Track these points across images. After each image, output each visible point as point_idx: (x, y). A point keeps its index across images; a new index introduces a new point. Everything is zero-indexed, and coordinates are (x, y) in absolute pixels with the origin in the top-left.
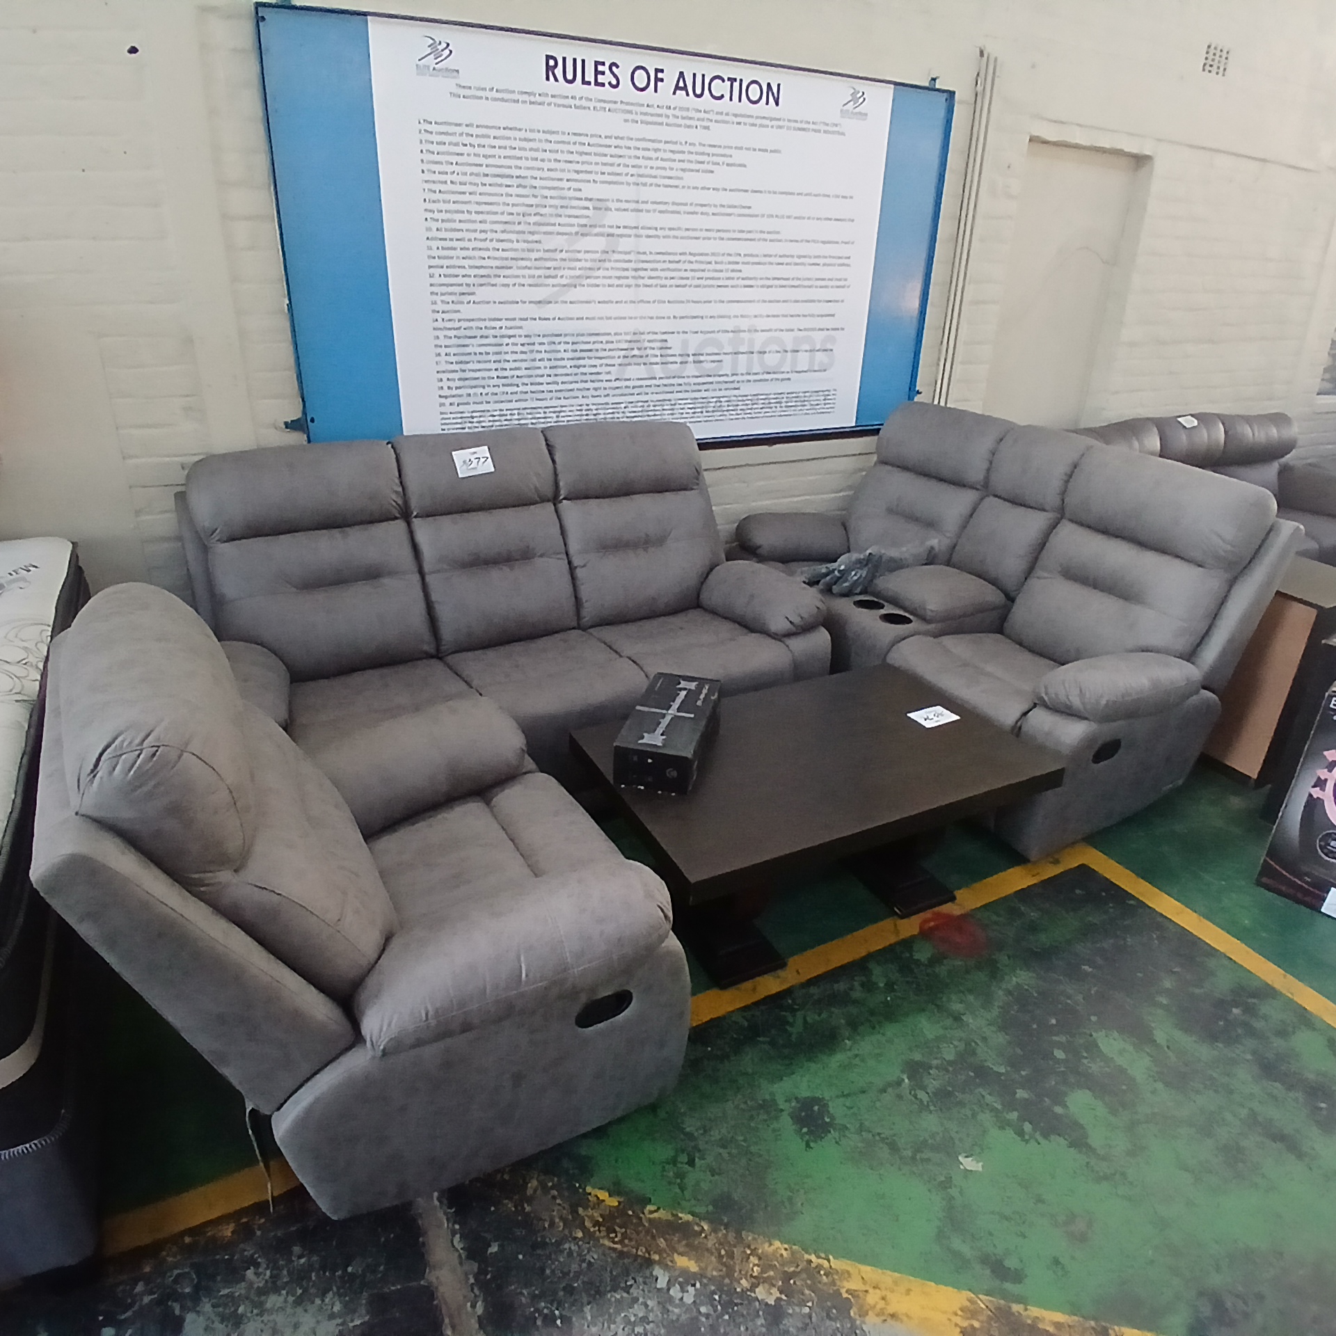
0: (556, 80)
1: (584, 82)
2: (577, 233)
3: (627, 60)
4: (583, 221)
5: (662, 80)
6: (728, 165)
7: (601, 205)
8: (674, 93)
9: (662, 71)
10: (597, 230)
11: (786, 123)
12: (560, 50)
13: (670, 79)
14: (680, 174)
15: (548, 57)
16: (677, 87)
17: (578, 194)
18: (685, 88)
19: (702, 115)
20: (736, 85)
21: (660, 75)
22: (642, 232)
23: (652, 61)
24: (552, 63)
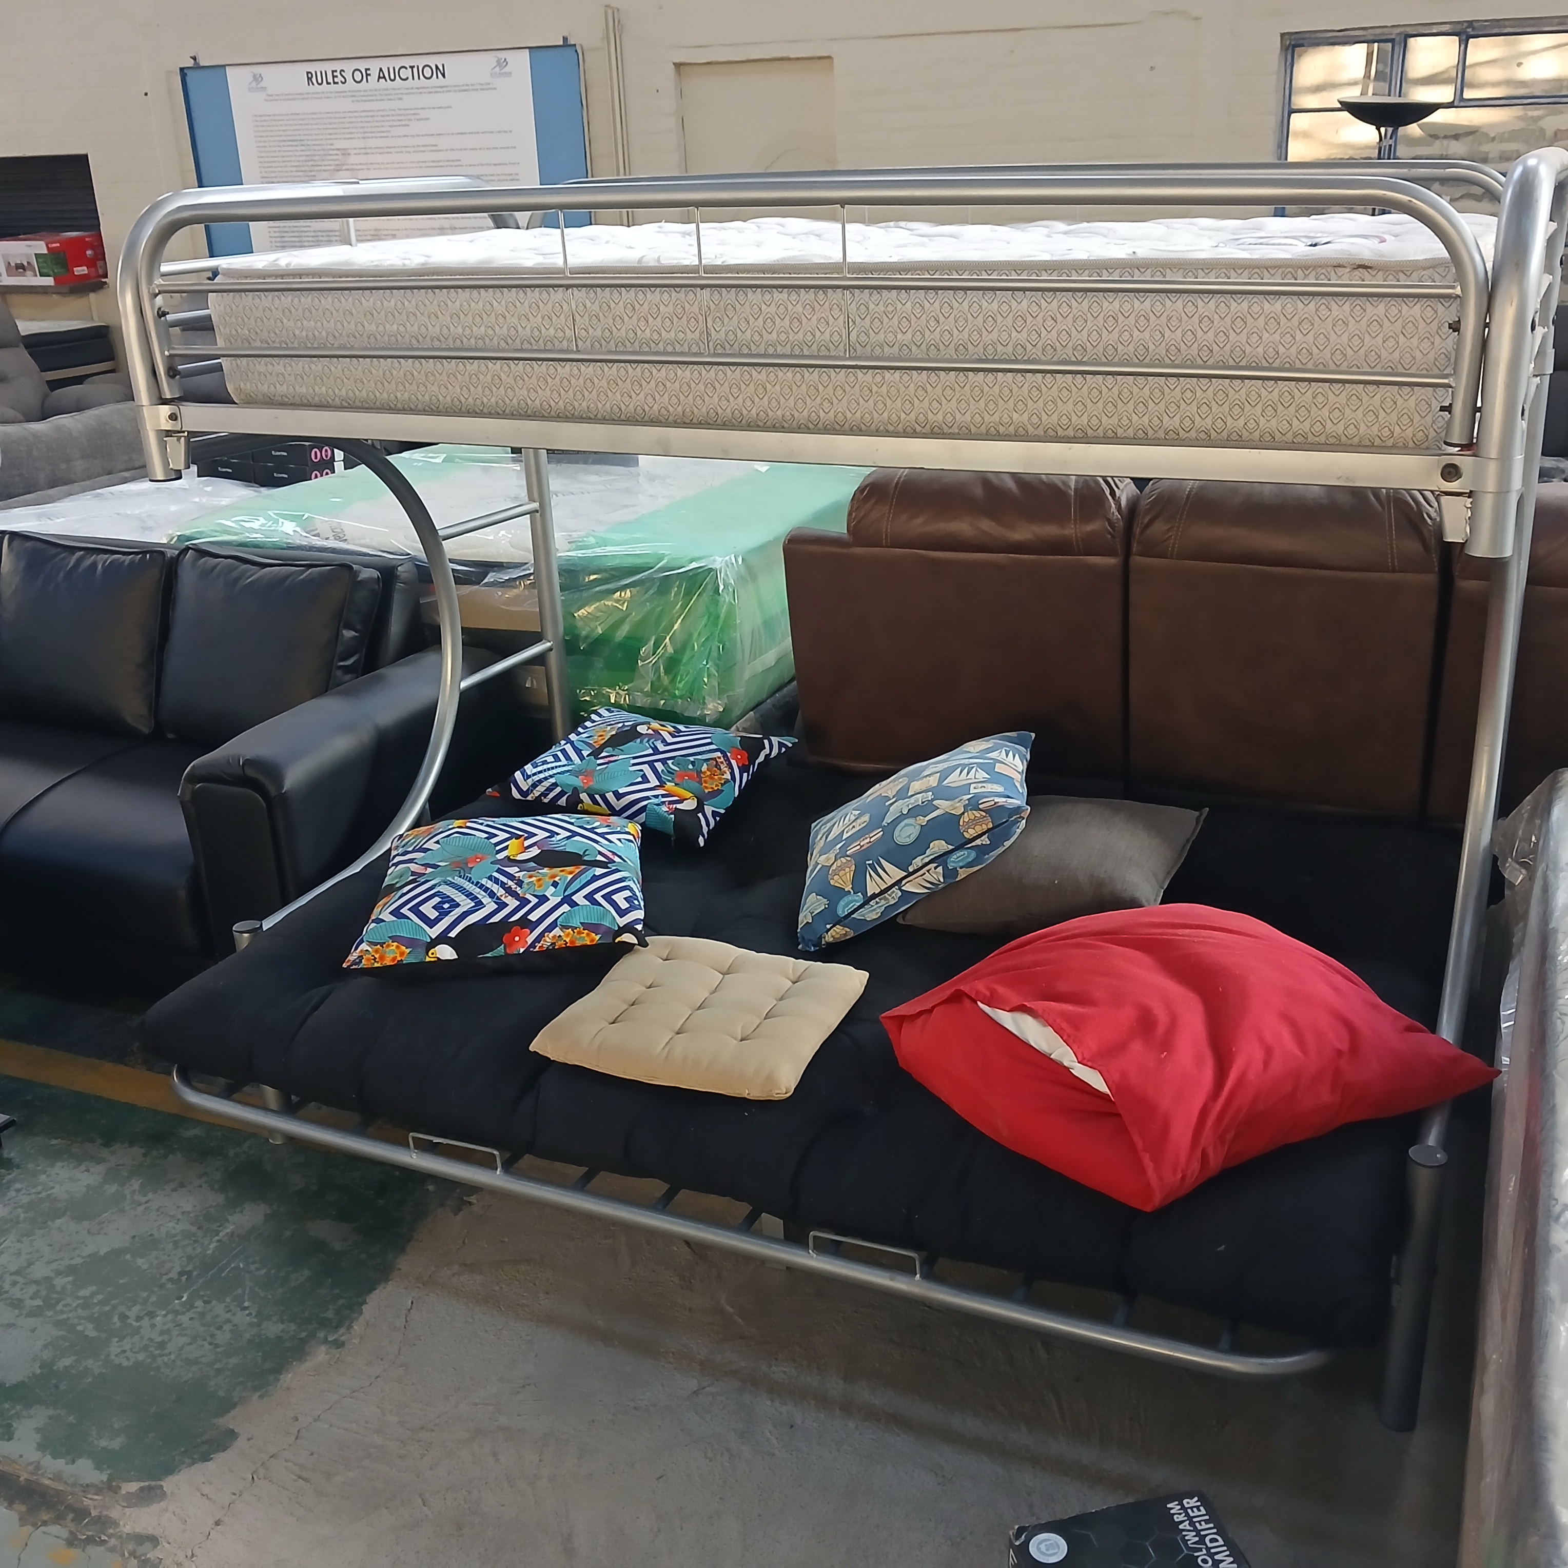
0: (313, 84)
1: (328, 83)
2: (334, 170)
3: (349, 67)
4: (337, 162)
5: (370, 75)
6: (418, 120)
7: (345, 152)
8: (378, 81)
9: (369, 69)
10: (345, 167)
11: (453, 89)
12: (312, 68)
13: (375, 73)
14: (389, 129)
15: (308, 73)
16: (379, 77)
17: (332, 147)
18: (384, 77)
19: (397, 92)
20: (415, 70)
21: (368, 72)
22: (369, 166)
23: (362, 65)
24: (310, 75)
